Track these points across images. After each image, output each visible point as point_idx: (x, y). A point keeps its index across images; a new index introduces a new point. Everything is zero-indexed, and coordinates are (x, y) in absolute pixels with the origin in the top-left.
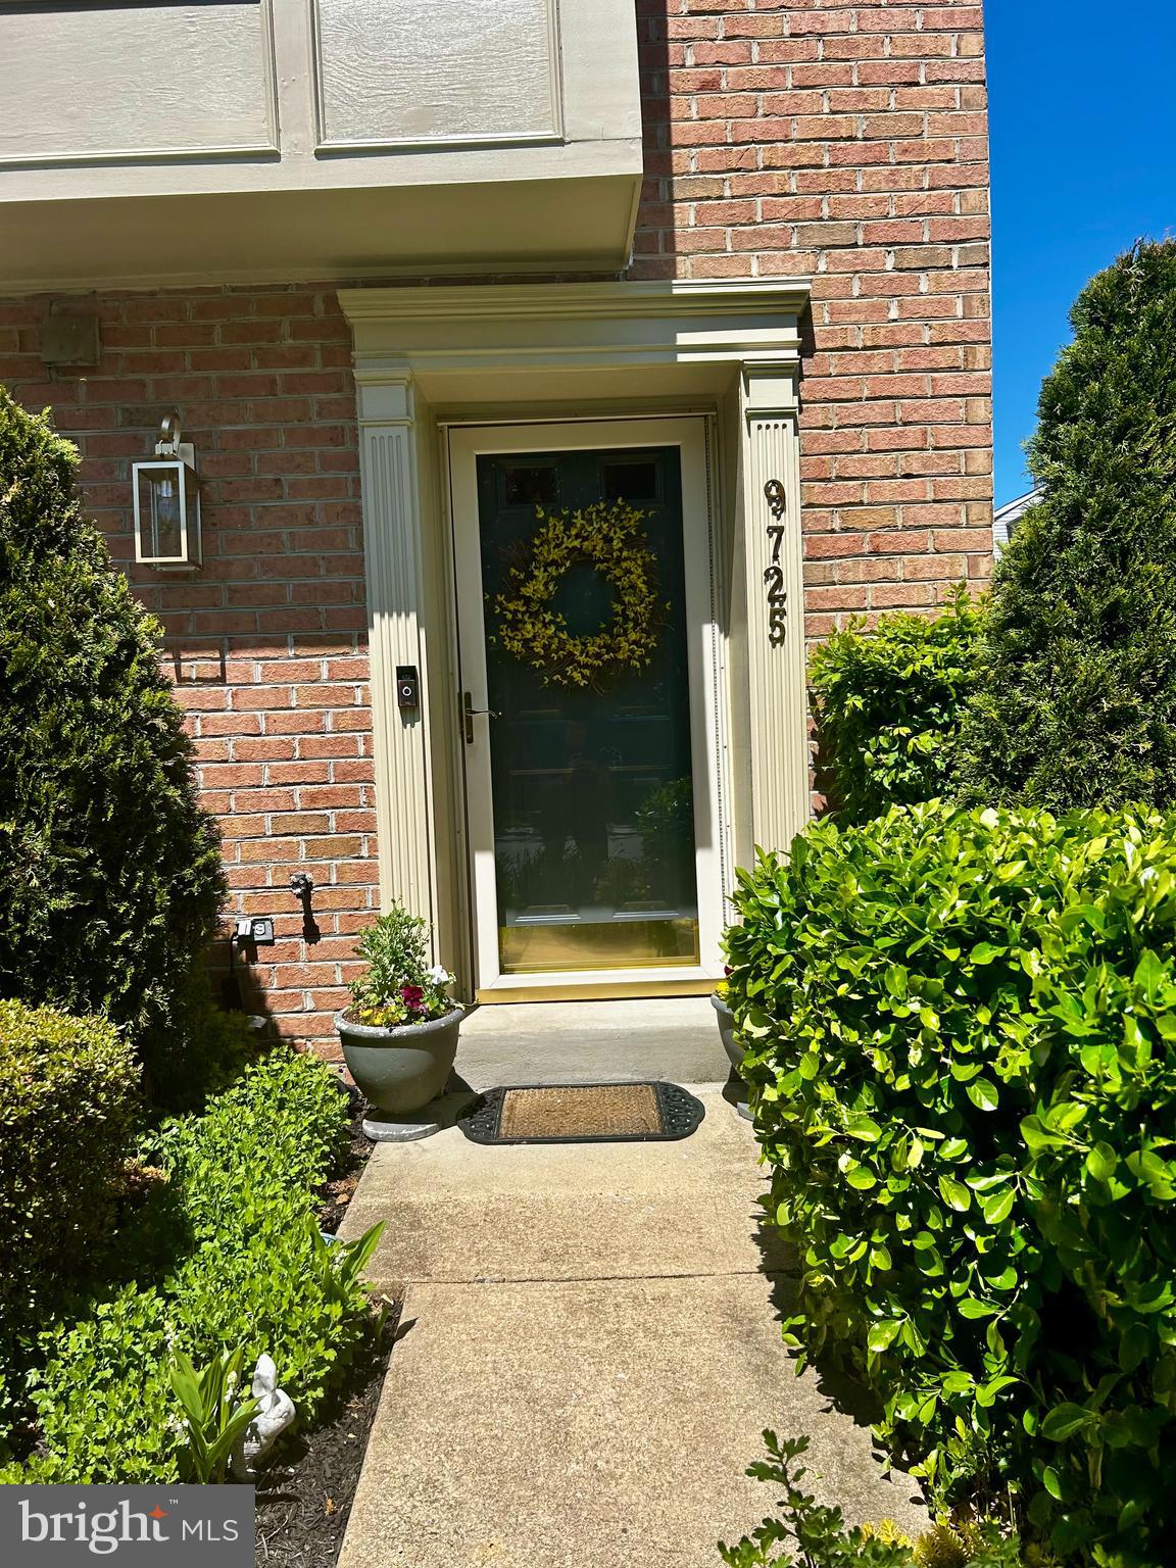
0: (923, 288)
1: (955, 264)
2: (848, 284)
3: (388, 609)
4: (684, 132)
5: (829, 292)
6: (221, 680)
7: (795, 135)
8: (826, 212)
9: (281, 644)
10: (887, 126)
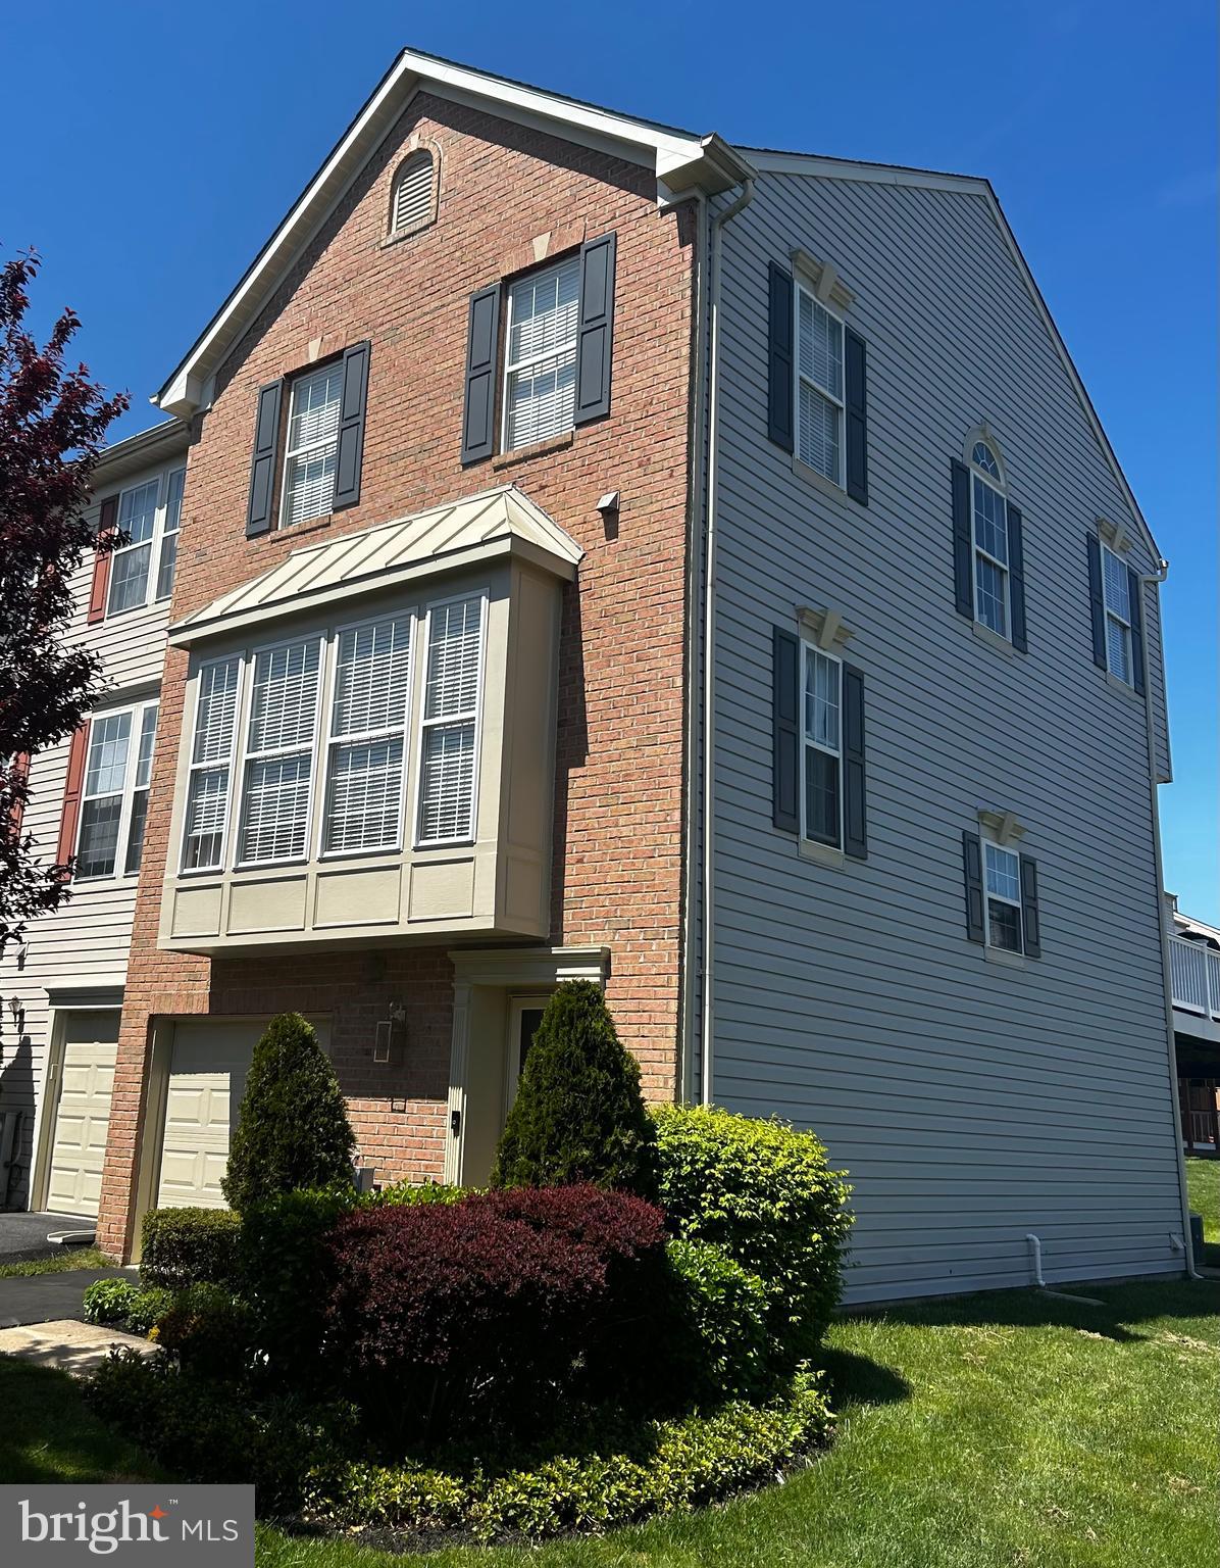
0: (654, 948)
1: (666, 937)
2: (625, 946)
3: (453, 1086)
4: (570, 881)
5: (618, 950)
6: (403, 1111)
7: (608, 881)
8: (619, 914)
9: (424, 1098)
10: (642, 877)
